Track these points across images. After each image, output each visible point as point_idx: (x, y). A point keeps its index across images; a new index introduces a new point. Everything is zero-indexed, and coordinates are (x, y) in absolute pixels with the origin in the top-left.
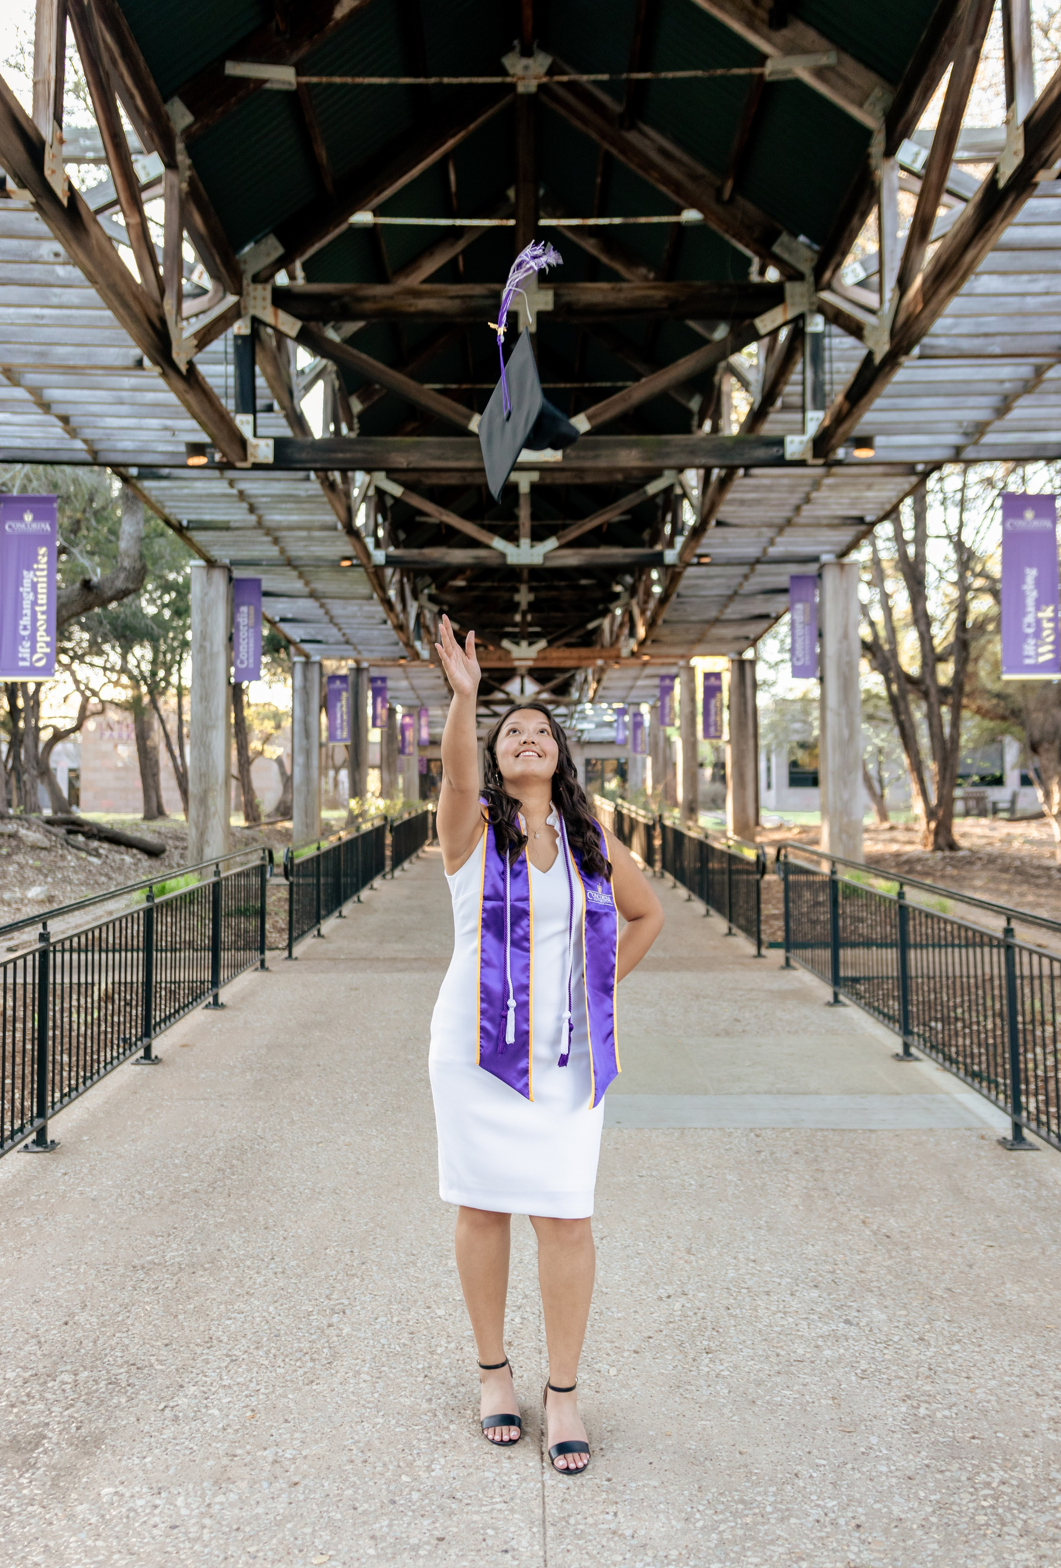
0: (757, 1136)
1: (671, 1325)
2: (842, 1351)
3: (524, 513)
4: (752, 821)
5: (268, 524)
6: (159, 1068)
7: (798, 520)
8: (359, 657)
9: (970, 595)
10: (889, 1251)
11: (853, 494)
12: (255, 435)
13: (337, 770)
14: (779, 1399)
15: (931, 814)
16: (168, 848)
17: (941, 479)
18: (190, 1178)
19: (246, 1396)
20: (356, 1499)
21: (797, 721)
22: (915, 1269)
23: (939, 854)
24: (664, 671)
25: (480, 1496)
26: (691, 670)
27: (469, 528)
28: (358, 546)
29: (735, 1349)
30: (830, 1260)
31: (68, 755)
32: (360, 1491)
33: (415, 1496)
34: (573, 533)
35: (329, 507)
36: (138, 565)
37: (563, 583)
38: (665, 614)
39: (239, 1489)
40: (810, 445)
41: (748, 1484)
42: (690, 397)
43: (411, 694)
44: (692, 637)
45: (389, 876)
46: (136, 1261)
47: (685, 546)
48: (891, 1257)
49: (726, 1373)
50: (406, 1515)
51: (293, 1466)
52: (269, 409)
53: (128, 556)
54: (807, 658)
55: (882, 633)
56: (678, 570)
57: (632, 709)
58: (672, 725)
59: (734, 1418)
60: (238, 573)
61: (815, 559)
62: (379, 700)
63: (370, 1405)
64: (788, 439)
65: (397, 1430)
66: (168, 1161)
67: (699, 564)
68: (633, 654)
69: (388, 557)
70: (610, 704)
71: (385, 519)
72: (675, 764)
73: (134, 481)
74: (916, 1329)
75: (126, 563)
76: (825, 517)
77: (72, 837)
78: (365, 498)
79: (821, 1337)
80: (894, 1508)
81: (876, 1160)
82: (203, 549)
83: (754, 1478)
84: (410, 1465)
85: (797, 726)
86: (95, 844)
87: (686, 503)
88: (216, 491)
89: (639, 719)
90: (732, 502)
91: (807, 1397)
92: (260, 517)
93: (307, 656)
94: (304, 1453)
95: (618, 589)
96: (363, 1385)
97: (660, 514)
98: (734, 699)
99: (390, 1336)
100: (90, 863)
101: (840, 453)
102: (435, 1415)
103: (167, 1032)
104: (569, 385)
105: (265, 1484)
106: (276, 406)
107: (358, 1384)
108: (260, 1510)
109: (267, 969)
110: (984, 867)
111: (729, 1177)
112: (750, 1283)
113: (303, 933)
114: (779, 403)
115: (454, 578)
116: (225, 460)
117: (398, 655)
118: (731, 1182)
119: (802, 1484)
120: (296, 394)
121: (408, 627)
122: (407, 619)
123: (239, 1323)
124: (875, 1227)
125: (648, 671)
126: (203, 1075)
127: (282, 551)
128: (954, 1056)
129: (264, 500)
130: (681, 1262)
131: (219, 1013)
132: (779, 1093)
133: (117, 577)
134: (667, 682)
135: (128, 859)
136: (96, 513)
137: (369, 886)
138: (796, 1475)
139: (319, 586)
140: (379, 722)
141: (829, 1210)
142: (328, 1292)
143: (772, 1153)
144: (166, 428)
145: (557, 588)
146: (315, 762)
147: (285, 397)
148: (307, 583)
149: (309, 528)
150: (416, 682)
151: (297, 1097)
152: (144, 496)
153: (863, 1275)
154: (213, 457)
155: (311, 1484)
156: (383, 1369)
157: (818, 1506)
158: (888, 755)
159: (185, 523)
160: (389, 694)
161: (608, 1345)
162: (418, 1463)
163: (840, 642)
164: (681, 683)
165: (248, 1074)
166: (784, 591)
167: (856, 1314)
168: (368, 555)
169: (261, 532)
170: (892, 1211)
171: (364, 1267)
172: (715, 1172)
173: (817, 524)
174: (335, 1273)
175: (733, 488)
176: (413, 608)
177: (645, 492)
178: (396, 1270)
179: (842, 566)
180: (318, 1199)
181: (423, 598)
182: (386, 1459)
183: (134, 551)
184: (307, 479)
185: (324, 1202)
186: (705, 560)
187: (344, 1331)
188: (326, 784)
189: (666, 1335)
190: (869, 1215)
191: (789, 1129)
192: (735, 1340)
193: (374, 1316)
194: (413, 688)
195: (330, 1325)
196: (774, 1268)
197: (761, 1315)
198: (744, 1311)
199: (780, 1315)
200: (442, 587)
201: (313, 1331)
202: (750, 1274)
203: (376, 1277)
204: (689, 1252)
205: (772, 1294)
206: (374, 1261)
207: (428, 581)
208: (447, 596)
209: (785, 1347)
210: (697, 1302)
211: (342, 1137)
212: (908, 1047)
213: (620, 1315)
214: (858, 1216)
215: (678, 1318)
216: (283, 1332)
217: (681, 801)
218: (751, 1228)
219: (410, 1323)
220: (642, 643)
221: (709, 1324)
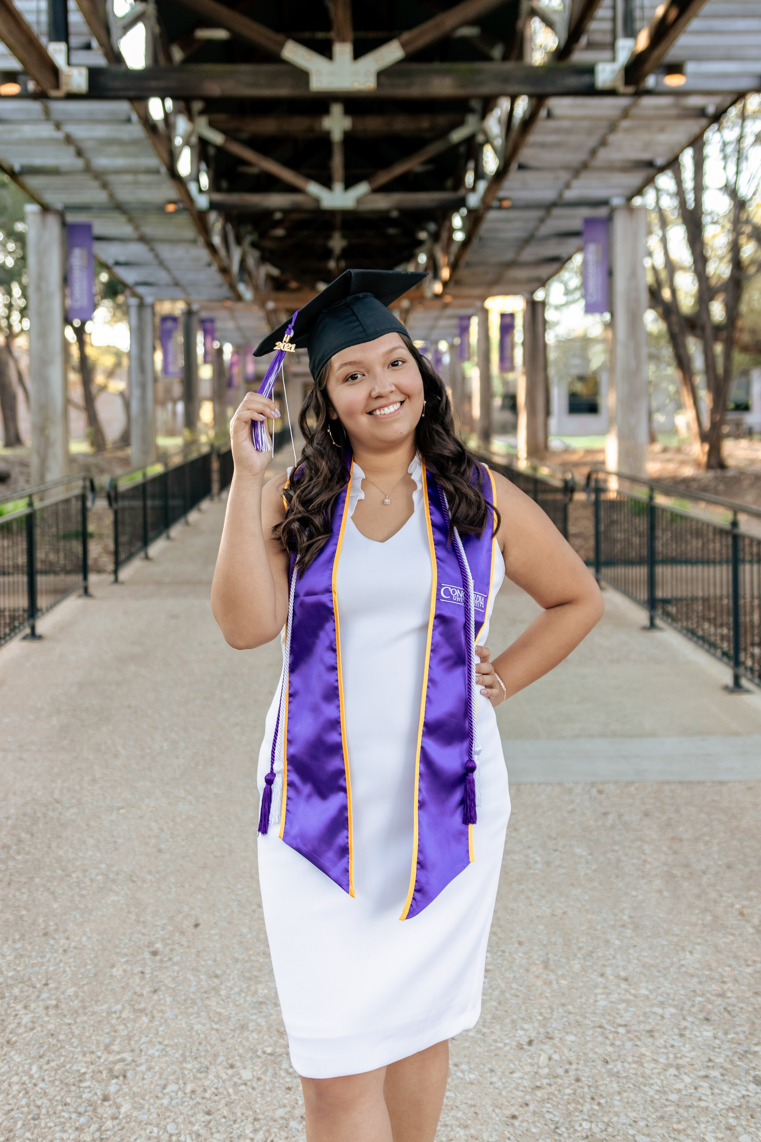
0: (600, 792)
1: (539, 1093)
3: (337, 162)
4: (543, 446)
5: (96, 168)
7: (594, 163)
8: (189, 299)
9: (742, 239)
11: (647, 137)
12: (69, 64)
13: (175, 402)
15: (704, 437)
16: (13, 473)
21: (576, 357)
23: (711, 474)
24: (463, 312)
26: (485, 312)
27: (287, 175)
28: (182, 191)
30: (717, 976)
34: (383, 178)
35: (152, 150)
37: (372, 233)
38: (468, 256)
40: (622, 73)
43: (237, 335)
44: (490, 278)
45: (215, 499)
47: (488, 190)
52: (88, 47)
54: (600, 295)
55: (663, 276)
56: (481, 213)
58: (469, 360)
60: (71, 218)
61: (604, 203)
62: (209, 339)
64: (598, 67)
67: (500, 208)
68: (437, 296)
69: (211, 202)
71: (208, 166)
76: (618, 161)
78: (187, 143)
79: (732, 1109)
81: (736, 823)
82: (37, 194)
85: (576, 361)
87: (487, 148)
88: (44, 135)
89: (439, 355)
90: (534, 145)
92: (88, 161)
93: (141, 298)
95: (423, 235)
97: (463, 162)
98: (526, 336)
99: (181, 1119)
101: (651, 81)
106: (95, 44)
109: (91, 596)
110: (751, 487)
111: (578, 851)
112: (627, 1017)
113: (130, 556)
114: (584, 40)
116: (38, 88)
117: (223, 296)
118: (580, 857)
120: (113, 31)
121: (231, 271)
122: (231, 263)
125: (449, 312)
127: (111, 196)
129: (91, 143)
130: (539, 983)
131: (36, 645)
132: (614, 735)
134: (465, 322)
137: (196, 509)
139: (148, 230)
140: (209, 359)
141: (699, 897)
142: (107, 1040)
143: (620, 816)
145: (364, 236)
146: (150, 395)
147: (102, 33)
148: (137, 228)
149: (135, 172)
150: (242, 323)
151: (103, 748)
154: (26, 85)
159: (17, 168)
160: (218, 334)
163: (628, 280)
164: (477, 323)
165: (54, 718)
166: (576, 234)
168: (191, 200)
169: (88, 176)
171: (155, 997)
172: (561, 843)
173: (611, 168)
174: (119, 1007)
175: (535, 131)
176: (236, 254)
177: (449, 140)
178: (194, 1003)
179: (630, 209)
180: (111, 890)
181: (246, 244)
184: (129, 121)
185: (118, 894)
186: (506, 204)
187: (123, 1110)
188: (162, 415)
189: (534, 1113)
190: (746, 903)
191: (632, 783)
192: (623, 1119)
193: (162, 1082)
194: (239, 329)
195: (105, 1099)
196: (651, 991)
197: (648, 1072)
198: (626, 1065)
199: (672, 1071)
200: (263, 234)
201: (81, 1109)
202: (624, 1001)
203: (169, 1014)
204: (546, 967)
205: (656, 1035)
206: (168, 988)
207: (249, 228)
208: (268, 244)
209: (689, 1131)
210: (566, 1051)
211: (147, 801)
212: (737, 679)
213: (472, 1076)
214: (732, 905)
215: (545, 1081)
216: (44, 1111)
217: (478, 426)
218: (613, 927)
219: (207, 1095)
220: (445, 284)
221: (586, 1090)
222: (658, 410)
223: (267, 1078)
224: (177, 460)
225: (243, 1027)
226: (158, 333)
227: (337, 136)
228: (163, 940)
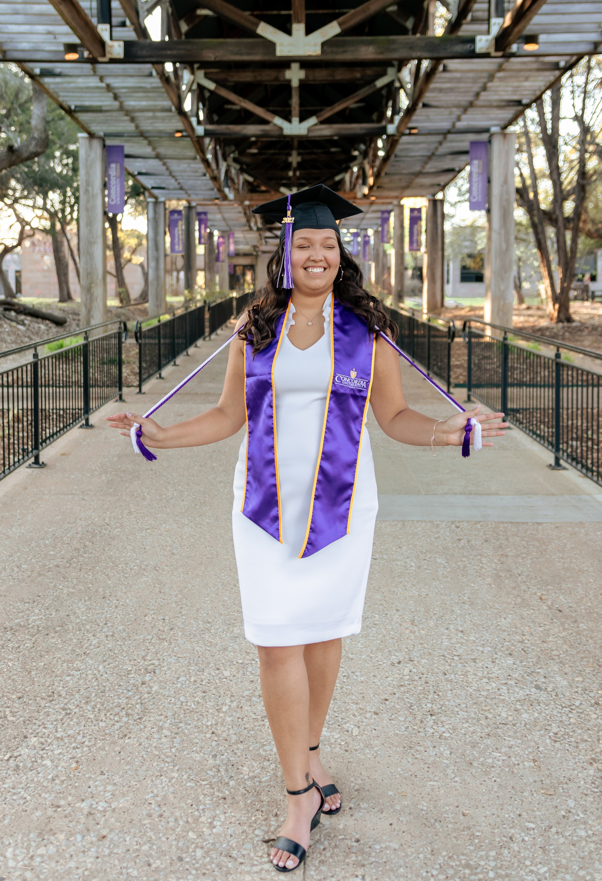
0: (457, 527)
1: (402, 689)
2: (536, 715)
3: (295, 101)
4: (439, 304)
5: (127, 108)
6: (44, 470)
7: (478, 103)
8: (189, 198)
9: (587, 155)
10: (562, 624)
11: (516, 84)
12: (111, 38)
13: (178, 272)
14: (490, 761)
15: (556, 299)
16: (68, 320)
17: (572, 76)
18: (55, 555)
19: (74, 748)
20: (151, 855)
21: (467, 240)
22: (584, 640)
23: (560, 325)
24: (384, 208)
25: (252, 855)
26: (401, 207)
27: (259, 111)
28: (186, 123)
29: (453, 712)
30: (519, 631)
31: (15, 262)
32: (155, 847)
33: (199, 853)
34: (328, 113)
35: (165, 95)
36: (43, 136)
37: (320, 151)
38: (387, 169)
39: (58, 841)
40: (493, 42)
41: (472, 848)
42: (406, 20)
43: (223, 223)
44: (403, 184)
45: (207, 339)
46: (7, 624)
47: (401, 122)
48: (565, 629)
49: (447, 735)
50: (190, 873)
51: (103, 819)
52: (123, 24)
53: (37, 130)
54: (480, 196)
55: (529, 182)
56: (396, 138)
57: (363, 233)
58: (388, 242)
59: (457, 779)
60: (109, 142)
61: (487, 130)
62: (203, 227)
63: (168, 760)
64: (478, 38)
65: (188, 784)
66: (41, 542)
67: (410, 134)
68: (365, 196)
69: (206, 130)
70: (348, 229)
71: (204, 106)
72: (389, 269)
73: (38, 78)
74: (592, 694)
75: (36, 135)
76: (496, 101)
77: (7, 312)
78: (190, 90)
79: (519, 701)
80: (596, 875)
81: (544, 547)
82: (86, 126)
83: (477, 841)
84: (196, 820)
85: (467, 243)
86: (22, 317)
87: (402, 92)
88: (92, 85)
89: (367, 239)
90: (434, 90)
91: (513, 759)
92: (121, 103)
93: (156, 198)
94: (113, 806)
95: (356, 153)
96: (164, 740)
97: (384, 101)
98: (429, 225)
99: (188, 694)
100: (19, 329)
101: (514, 48)
102: (219, 771)
103: (53, 445)
104: (325, 11)
105: (79, 837)
106: (128, 23)
107: (160, 739)
108: (72, 864)
109: (124, 401)
110: (590, 334)
111: (439, 560)
112: (460, 651)
113: (150, 376)
114: (469, 17)
115: (250, 147)
116: (91, 56)
117: (214, 197)
118: (440, 564)
119: (516, 849)
120: (141, 13)
121: (219, 179)
122: (219, 173)
123: (76, 680)
124: (549, 603)
125: (374, 208)
126: (73, 476)
127: (137, 127)
128: (590, 466)
129: (123, 90)
130: (407, 632)
131: (89, 431)
132: (470, 494)
133: (31, 144)
134: (386, 215)
135: (43, 327)
136: (21, 106)
137: (194, 345)
138: (511, 838)
139: (162, 151)
140: (203, 241)
141: (515, 588)
142: (144, 654)
143: (469, 541)
144: (49, 33)
145: (314, 153)
146: (162, 266)
147: (133, 15)
148: (154, 149)
149: (154, 111)
150: (227, 215)
151: (135, 494)
152: (45, 89)
153: (545, 645)
154: (83, 54)
155: (116, 838)
156: (181, 725)
157: (532, 871)
158: (524, 262)
159: (73, 108)
160: (209, 223)
161: (354, 706)
162: (203, 819)
163: (502, 186)
164: (395, 216)
165: (103, 476)
166: (466, 153)
167: (543, 680)
168: (193, 129)
169: (122, 113)
170: (561, 589)
171: (172, 632)
172: (429, 556)
173: (490, 106)
174: (150, 637)
175: (435, 80)
176: (223, 166)
177: (375, 86)
178: (195, 636)
179: (505, 135)
180: (143, 574)
181: (230, 159)
182: (178, 814)
183: (41, 127)
184: (150, 75)
185: (147, 577)
186: (414, 131)
187: (153, 689)
188: (170, 280)
189: (399, 698)
190: (544, 592)
191: (480, 522)
192: (452, 703)
193: (177, 676)
194: (224, 219)
195: (143, 683)
196: (477, 639)
197: (470, 680)
198: (457, 676)
199: (485, 680)
200: (242, 153)
201: (130, 688)
202: (459, 643)
203: (180, 641)
204: (412, 624)
205: (478, 661)
206: (179, 628)
207: (233, 148)
208: (245, 159)
209: (491, 711)
210: (421, 668)
211: (164, 525)
212: (557, 460)
213: (362, 679)
214: (535, 594)
215: (406, 682)
216: (107, 689)
217: (393, 291)
218: (457, 603)
219: (204, 683)
220: (371, 188)
221: (431, 687)
222: (526, 280)
223: (240, 675)
224: (179, 312)
225: (225, 649)
226: (167, 223)
227: (295, 84)
228: (176, 602)
